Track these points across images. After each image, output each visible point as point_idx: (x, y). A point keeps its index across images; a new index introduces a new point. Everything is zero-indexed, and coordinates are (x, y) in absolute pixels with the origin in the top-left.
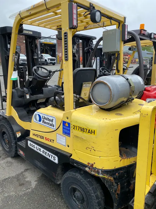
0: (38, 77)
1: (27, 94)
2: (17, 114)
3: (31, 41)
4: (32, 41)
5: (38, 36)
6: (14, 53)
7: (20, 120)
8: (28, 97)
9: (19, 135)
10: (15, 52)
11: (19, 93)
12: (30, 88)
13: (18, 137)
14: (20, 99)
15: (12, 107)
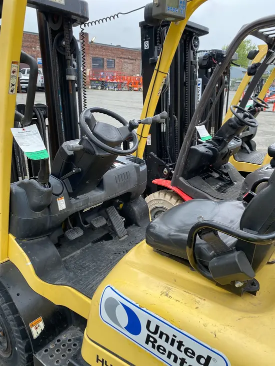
0: (98, 146)
1: (58, 195)
2: (30, 263)
3: (56, 27)
4: (61, 30)
5: (80, 13)
6: (16, 63)
7: (42, 282)
8: (62, 204)
9: (37, 329)
10: (18, 60)
11: (36, 200)
12: (68, 177)
13: (35, 335)
14: (39, 215)
15: (12, 238)
